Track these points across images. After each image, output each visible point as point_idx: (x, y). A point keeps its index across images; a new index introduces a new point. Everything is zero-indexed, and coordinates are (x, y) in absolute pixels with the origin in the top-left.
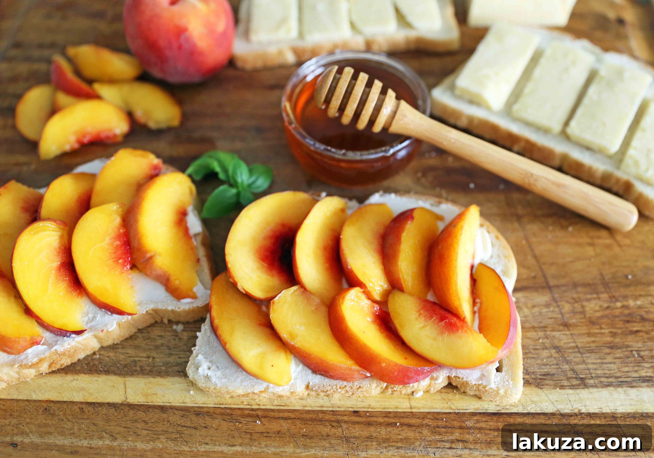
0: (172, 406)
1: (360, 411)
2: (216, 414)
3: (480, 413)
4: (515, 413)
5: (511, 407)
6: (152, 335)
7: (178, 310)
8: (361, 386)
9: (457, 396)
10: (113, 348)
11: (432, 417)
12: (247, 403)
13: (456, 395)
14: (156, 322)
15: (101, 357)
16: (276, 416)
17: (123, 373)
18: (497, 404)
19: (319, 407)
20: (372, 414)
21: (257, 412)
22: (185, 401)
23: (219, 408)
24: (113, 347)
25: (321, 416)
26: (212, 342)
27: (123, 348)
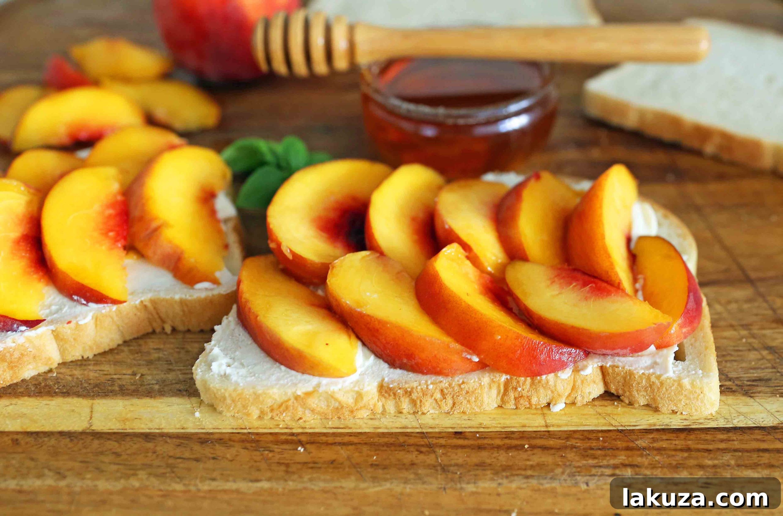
0: (163, 433)
1: (465, 432)
2: (234, 441)
3: (658, 430)
4: (714, 428)
5: (706, 421)
6: (144, 349)
7: (190, 298)
8: (465, 380)
9: (619, 409)
10: (81, 365)
11: (581, 437)
12: (285, 426)
13: (617, 408)
14: (154, 332)
15: (59, 375)
16: (329, 442)
17: (92, 394)
18: (684, 417)
19: (400, 428)
20: (484, 436)
21: (299, 437)
22: (185, 426)
23: (238, 433)
24: (82, 363)
25: (402, 439)
26: (237, 335)
27: (95, 364)
